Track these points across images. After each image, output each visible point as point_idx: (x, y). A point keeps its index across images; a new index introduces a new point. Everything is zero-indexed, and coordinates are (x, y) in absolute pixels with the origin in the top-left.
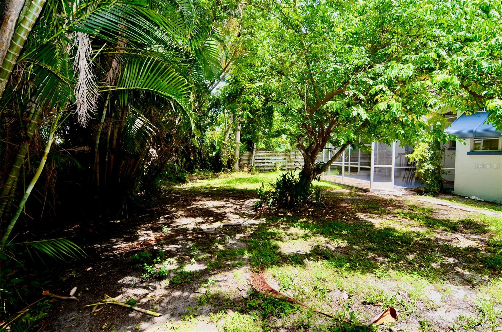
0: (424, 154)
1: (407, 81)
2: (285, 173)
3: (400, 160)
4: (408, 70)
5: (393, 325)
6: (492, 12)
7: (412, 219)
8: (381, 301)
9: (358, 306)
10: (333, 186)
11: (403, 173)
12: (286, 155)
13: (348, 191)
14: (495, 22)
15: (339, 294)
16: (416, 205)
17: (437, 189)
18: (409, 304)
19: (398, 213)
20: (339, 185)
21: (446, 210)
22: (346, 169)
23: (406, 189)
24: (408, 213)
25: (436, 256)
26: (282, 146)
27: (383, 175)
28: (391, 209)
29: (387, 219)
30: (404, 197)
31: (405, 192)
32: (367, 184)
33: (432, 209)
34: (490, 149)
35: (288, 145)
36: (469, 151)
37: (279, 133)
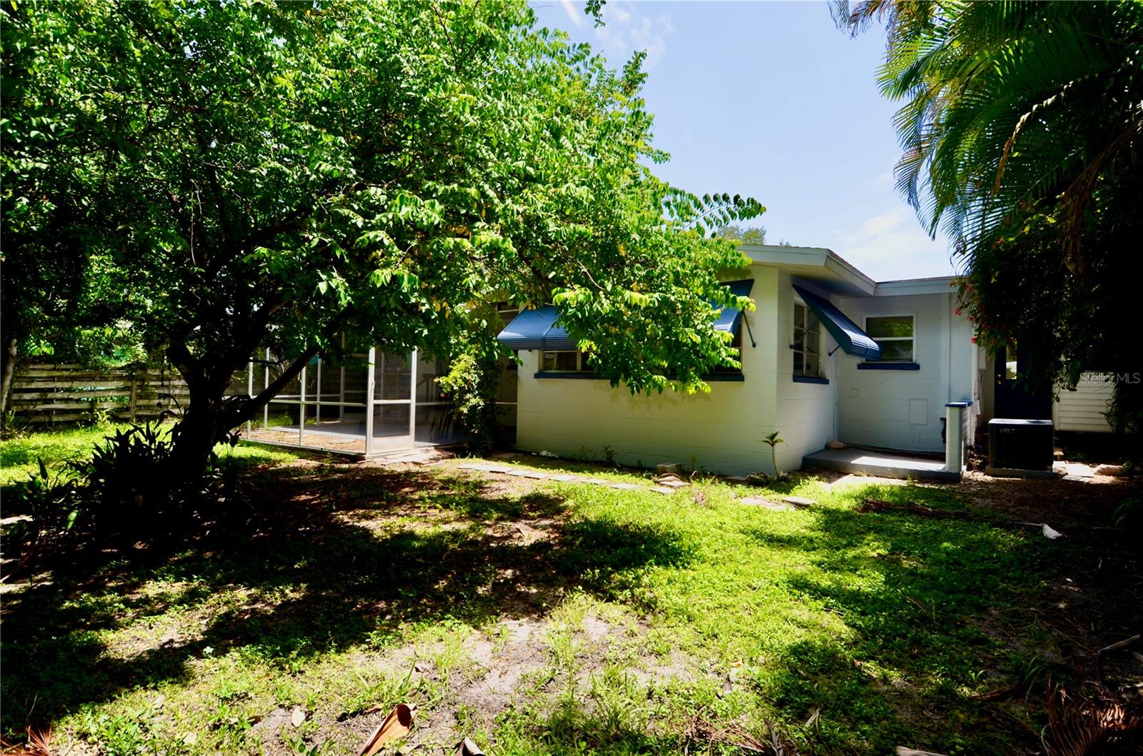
0: (468, 377)
1: (431, 234)
2: (124, 429)
3: (428, 389)
4: (431, 213)
5: (403, 741)
6: (563, 140)
7: (446, 506)
8: (380, 700)
9: (329, 729)
10: (275, 456)
11: (432, 415)
12: (130, 378)
13: (314, 463)
14: (567, 157)
15: (281, 718)
16: (455, 477)
17: (489, 443)
18: (435, 684)
19: (422, 499)
20: (291, 450)
21: (503, 481)
22: (311, 411)
23: (436, 448)
24: (440, 496)
25: (484, 573)
26: (117, 349)
27: (392, 422)
28: (407, 493)
29: (399, 516)
30: (434, 465)
31: (435, 453)
32: (358, 443)
33: (481, 482)
34: (567, 369)
35: (140, 349)
36: (536, 370)
37: (104, 314)
